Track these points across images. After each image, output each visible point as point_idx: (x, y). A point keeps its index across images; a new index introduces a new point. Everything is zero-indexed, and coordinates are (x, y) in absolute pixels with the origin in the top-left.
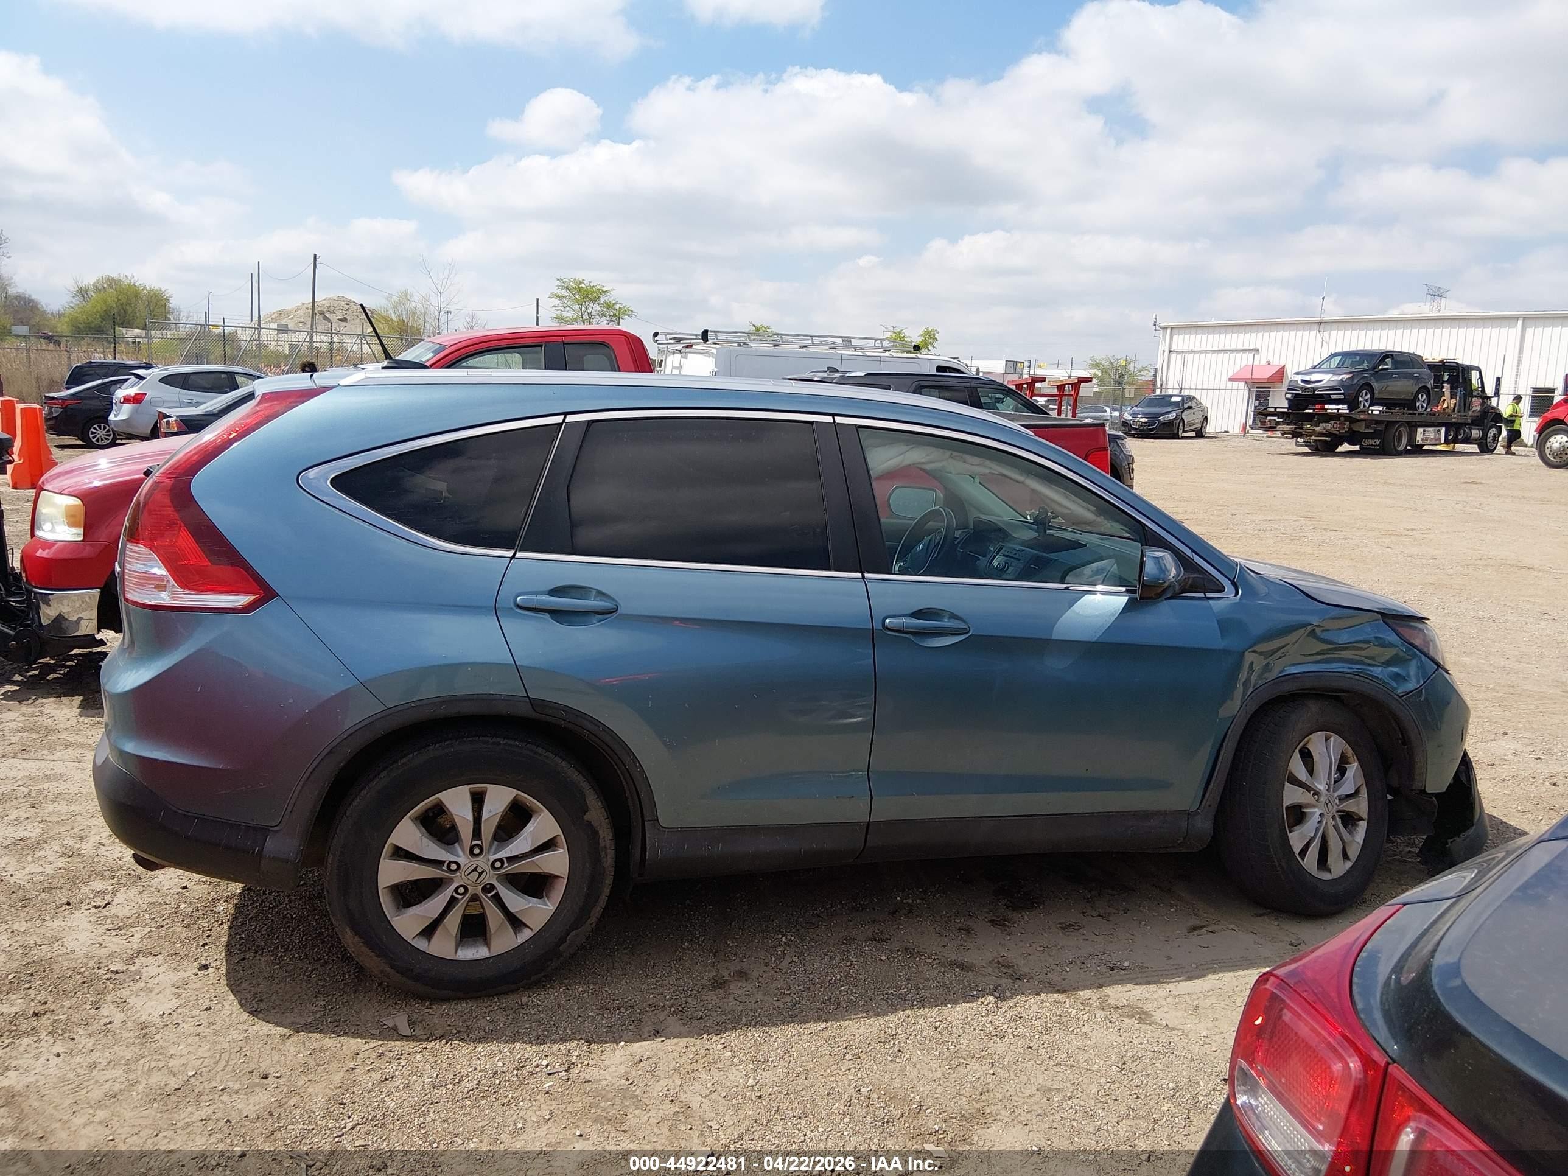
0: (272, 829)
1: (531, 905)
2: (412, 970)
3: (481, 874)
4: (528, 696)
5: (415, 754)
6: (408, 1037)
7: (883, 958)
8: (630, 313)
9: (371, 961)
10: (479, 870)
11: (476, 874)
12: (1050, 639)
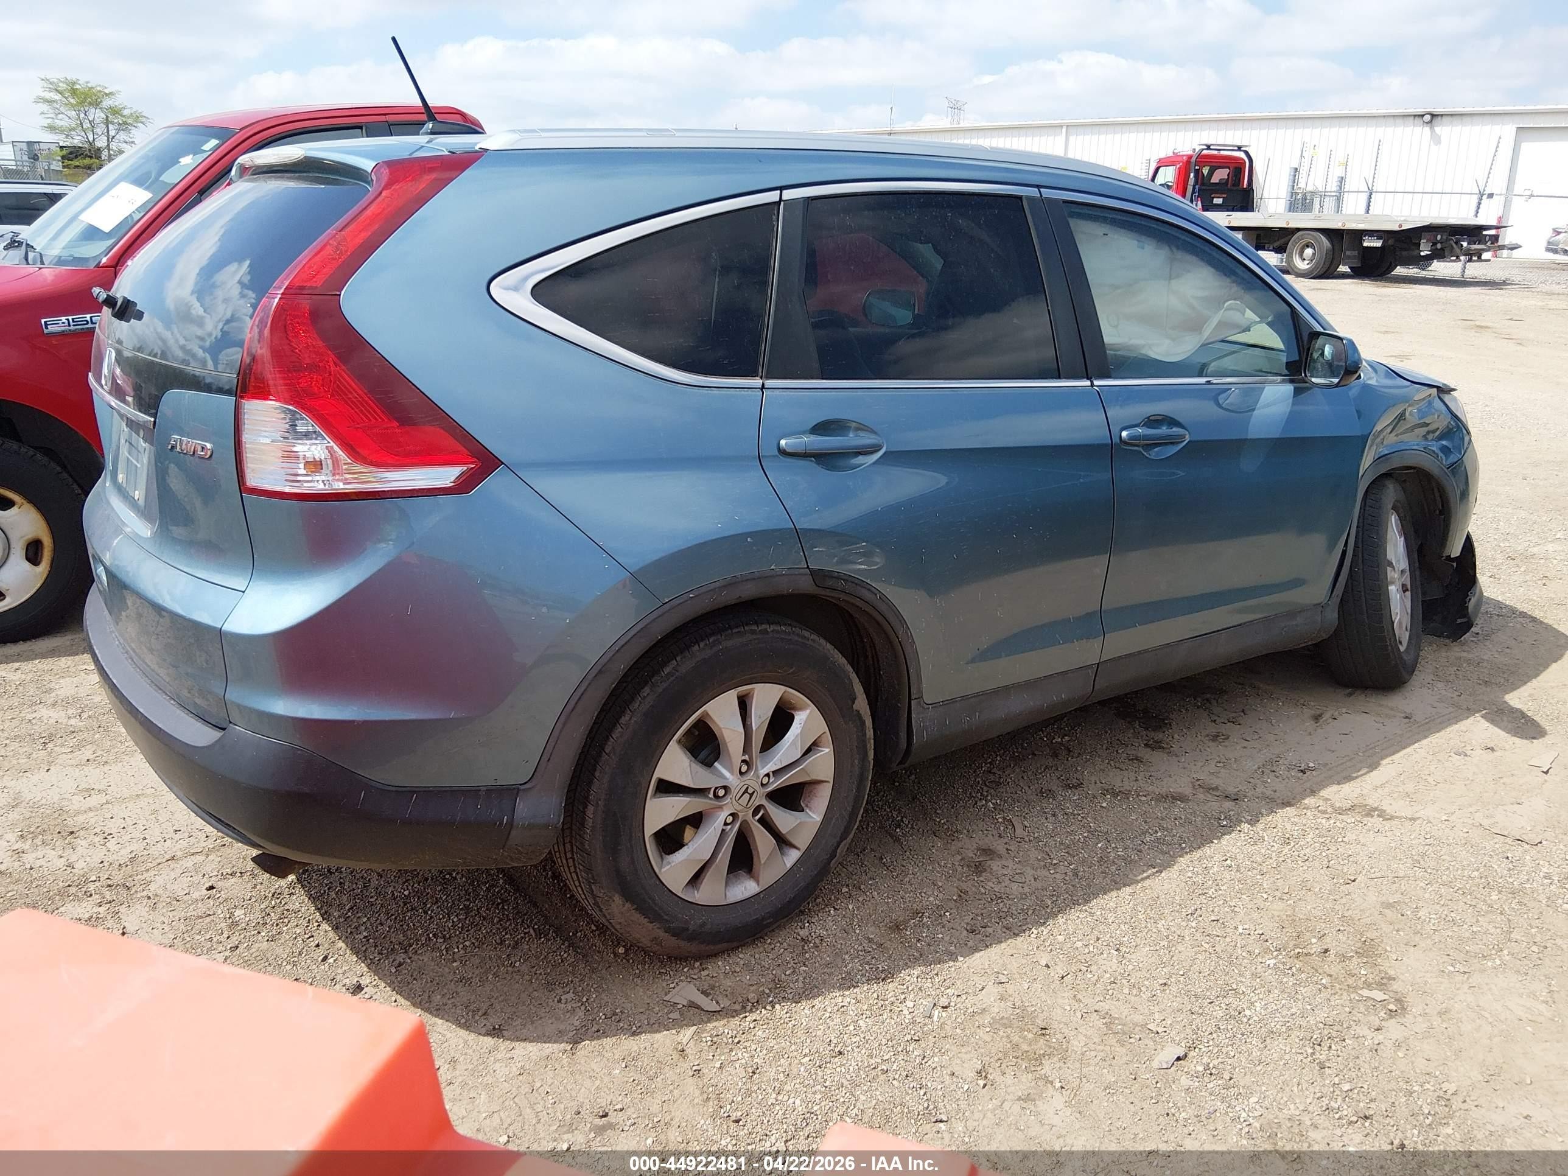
0: (522, 787)
1: (799, 821)
2: (687, 929)
3: (751, 795)
4: (808, 567)
5: (678, 659)
6: (719, 1011)
7: (1104, 805)
8: (144, 120)
9: (643, 930)
10: (750, 791)
11: (747, 796)
12: (1246, 440)
